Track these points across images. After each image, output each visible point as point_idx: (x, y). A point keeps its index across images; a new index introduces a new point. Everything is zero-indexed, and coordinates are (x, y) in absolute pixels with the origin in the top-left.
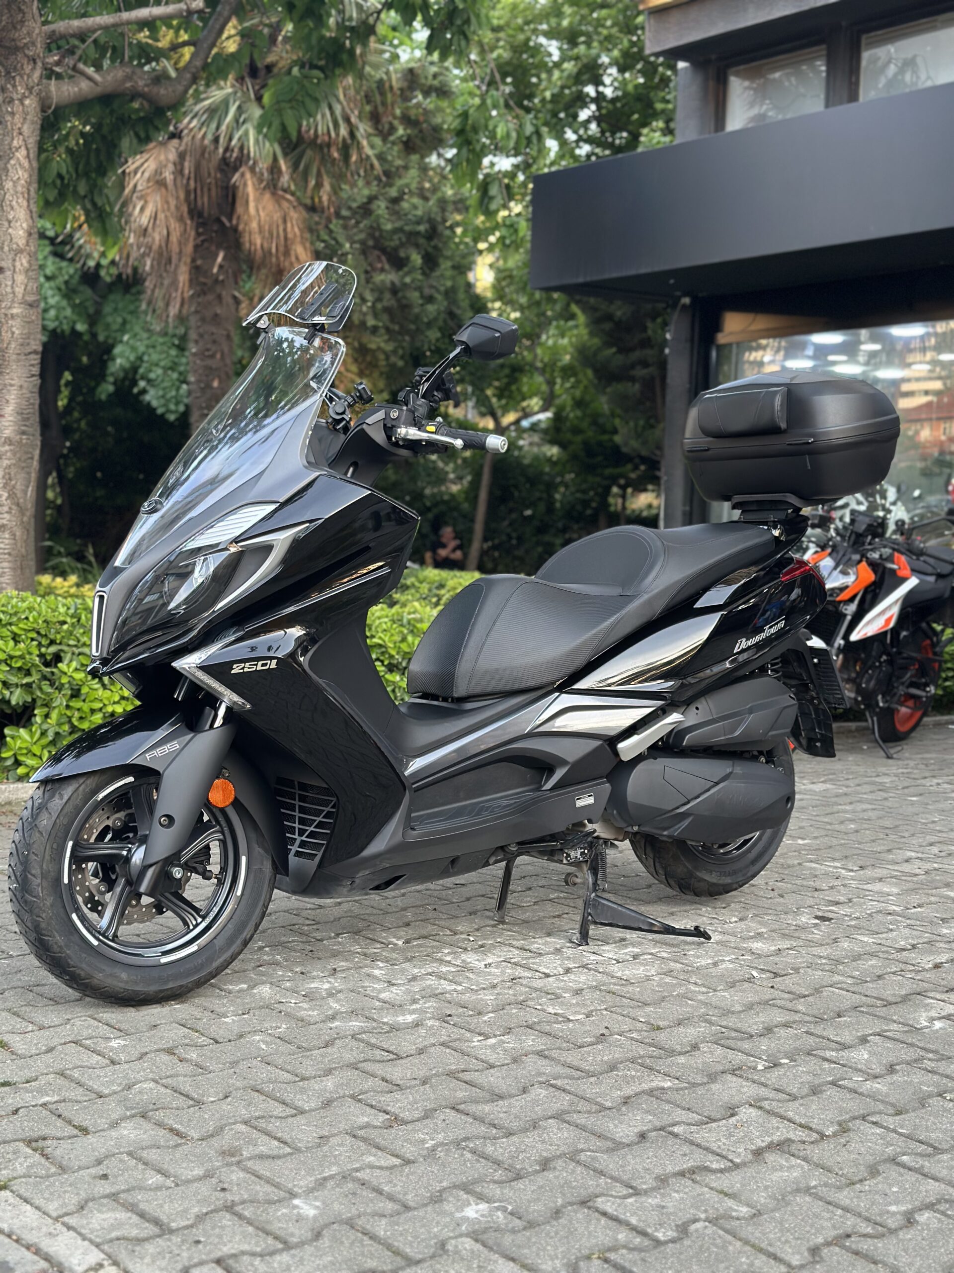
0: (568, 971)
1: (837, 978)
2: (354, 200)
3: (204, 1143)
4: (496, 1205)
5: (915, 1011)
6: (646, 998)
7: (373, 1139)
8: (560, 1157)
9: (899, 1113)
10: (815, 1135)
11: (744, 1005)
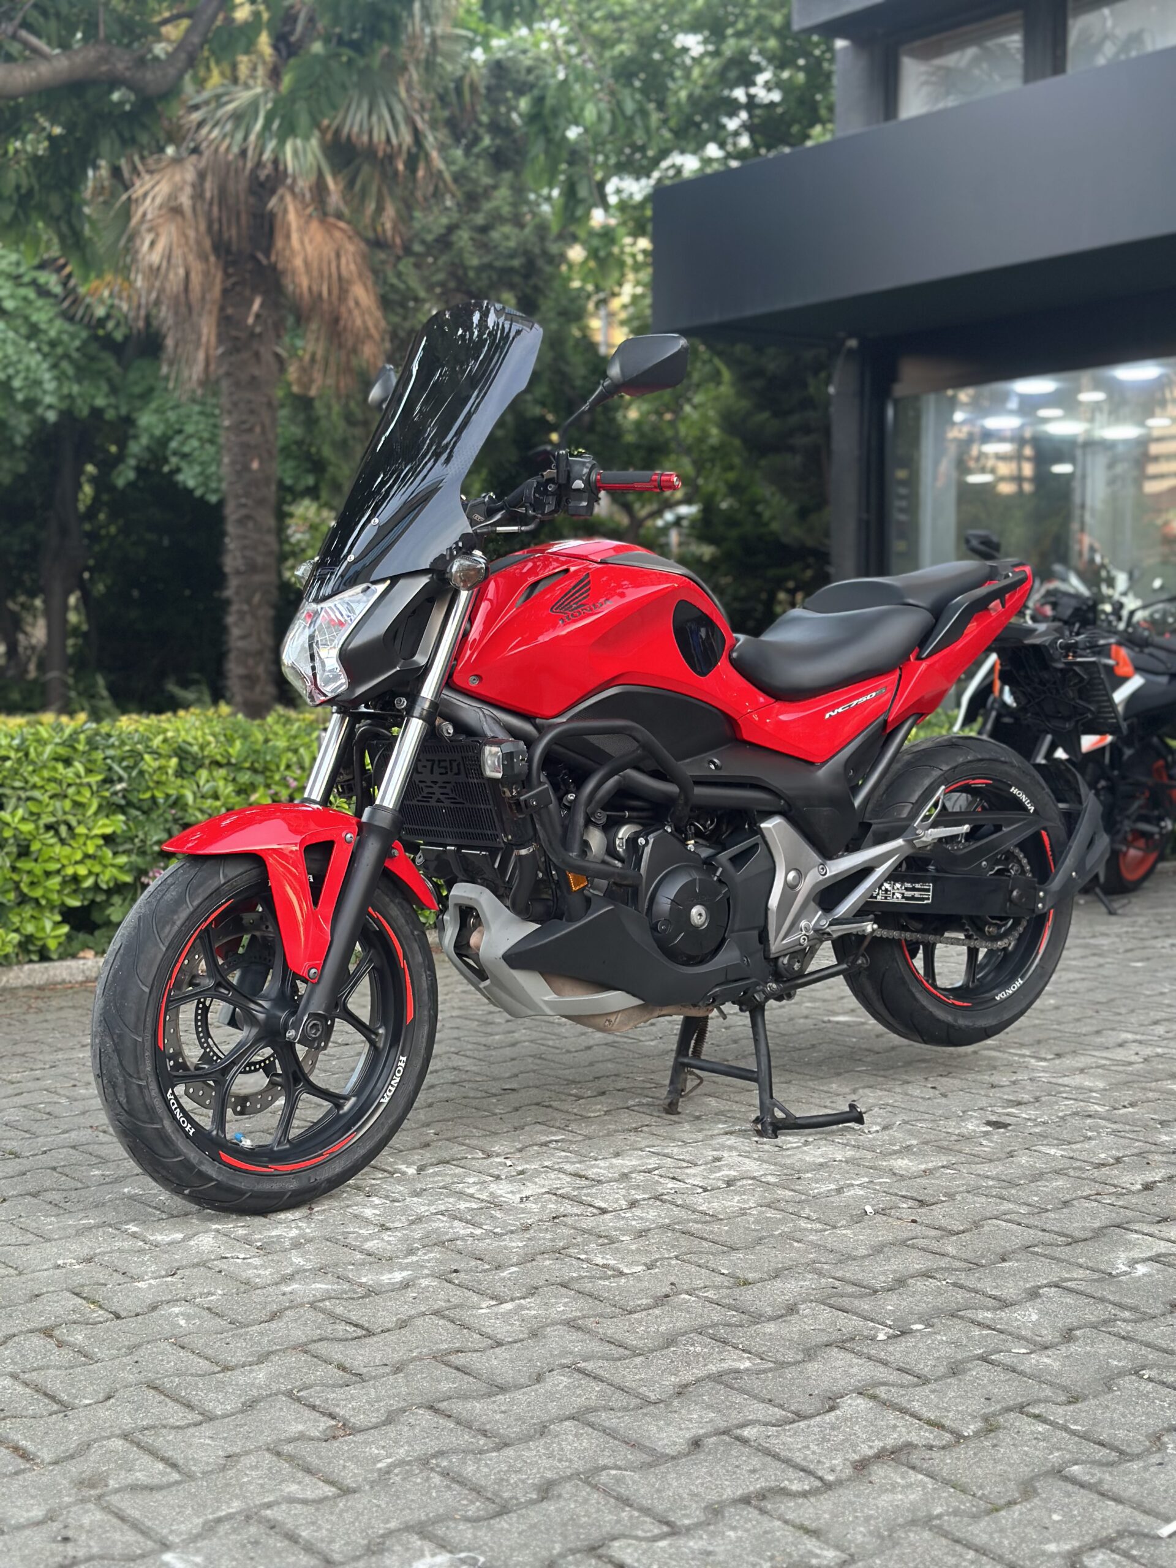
0: (633, 1204)
1: (1007, 1206)
2: (429, 231)
3: (57, 1468)
4: (463, 1555)
5: (1111, 1251)
6: (736, 1240)
7: (303, 1458)
8: (569, 1478)
9: (1073, 1400)
10: (948, 1436)
11: (872, 1247)
